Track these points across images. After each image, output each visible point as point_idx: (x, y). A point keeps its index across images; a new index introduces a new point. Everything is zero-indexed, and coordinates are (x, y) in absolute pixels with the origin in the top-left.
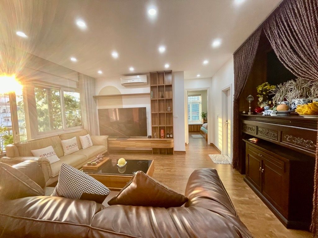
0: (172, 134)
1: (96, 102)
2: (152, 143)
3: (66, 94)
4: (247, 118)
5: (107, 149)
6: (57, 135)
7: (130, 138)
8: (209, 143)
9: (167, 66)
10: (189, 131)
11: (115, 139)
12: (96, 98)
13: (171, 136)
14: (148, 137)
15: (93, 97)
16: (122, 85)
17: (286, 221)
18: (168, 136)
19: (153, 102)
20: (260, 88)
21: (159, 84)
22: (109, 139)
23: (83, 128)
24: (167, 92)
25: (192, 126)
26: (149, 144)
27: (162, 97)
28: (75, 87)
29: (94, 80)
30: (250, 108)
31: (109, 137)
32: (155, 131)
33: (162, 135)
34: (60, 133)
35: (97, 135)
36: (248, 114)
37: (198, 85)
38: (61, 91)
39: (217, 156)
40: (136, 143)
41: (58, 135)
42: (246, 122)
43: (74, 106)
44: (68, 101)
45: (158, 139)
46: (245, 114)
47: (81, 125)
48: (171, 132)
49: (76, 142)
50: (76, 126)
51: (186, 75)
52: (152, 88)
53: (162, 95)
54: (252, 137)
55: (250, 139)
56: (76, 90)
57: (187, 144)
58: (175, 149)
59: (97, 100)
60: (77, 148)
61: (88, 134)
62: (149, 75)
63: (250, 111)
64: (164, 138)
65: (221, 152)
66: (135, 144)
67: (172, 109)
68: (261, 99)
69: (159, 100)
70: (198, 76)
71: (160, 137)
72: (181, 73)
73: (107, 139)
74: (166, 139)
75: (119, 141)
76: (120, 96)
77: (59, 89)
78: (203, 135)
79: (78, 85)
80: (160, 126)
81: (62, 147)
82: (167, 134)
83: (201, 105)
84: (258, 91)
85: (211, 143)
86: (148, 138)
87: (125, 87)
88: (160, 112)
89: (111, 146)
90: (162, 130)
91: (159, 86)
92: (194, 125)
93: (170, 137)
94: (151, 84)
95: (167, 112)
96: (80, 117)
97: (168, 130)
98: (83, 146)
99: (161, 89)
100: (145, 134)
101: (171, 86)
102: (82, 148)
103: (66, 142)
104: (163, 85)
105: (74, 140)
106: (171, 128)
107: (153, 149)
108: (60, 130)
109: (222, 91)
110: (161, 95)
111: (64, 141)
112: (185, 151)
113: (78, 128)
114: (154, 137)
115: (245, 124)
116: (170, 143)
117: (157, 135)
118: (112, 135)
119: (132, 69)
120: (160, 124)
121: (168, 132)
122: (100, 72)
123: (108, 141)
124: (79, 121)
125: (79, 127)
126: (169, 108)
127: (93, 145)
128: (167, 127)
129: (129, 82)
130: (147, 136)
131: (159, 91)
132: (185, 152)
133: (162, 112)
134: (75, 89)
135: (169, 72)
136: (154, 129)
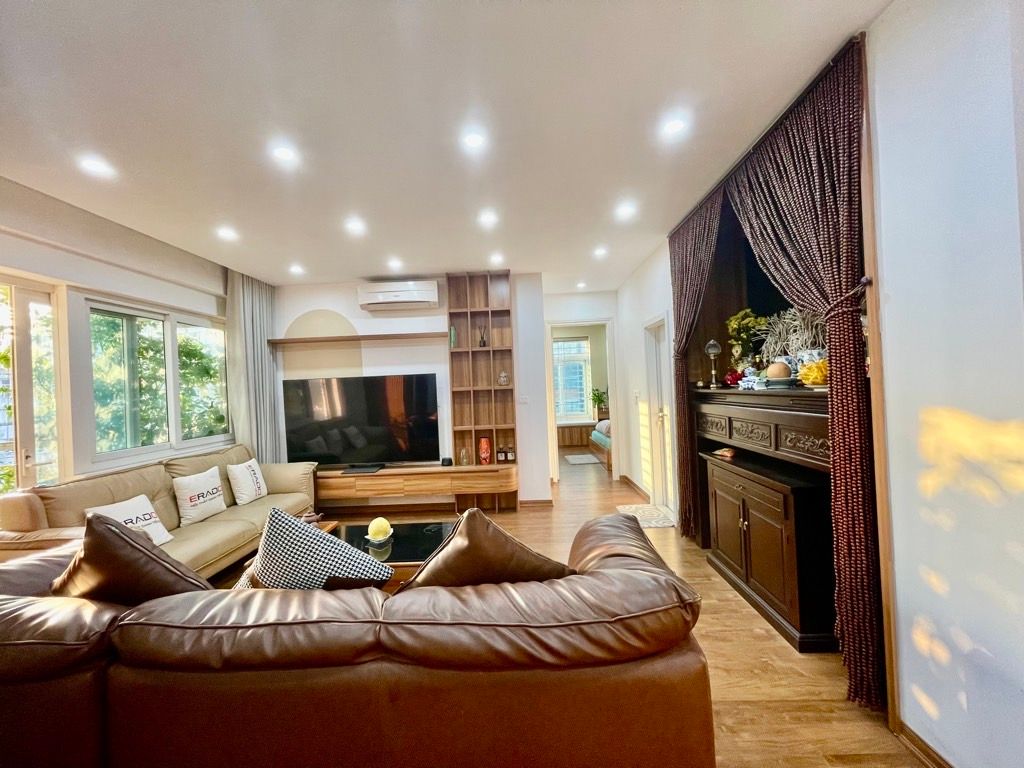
0: (514, 450)
1: (275, 359)
2: (453, 478)
3: (184, 334)
4: (708, 398)
5: (312, 503)
6: (157, 461)
7: (383, 467)
8: (616, 477)
9: (496, 261)
10: (560, 447)
11: (339, 473)
12: (274, 345)
13: (510, 457)
14: (440, 462)
15: (269, 341)
16: (363, 307)
17: (798, 635)
18: (502, 457)
19: (455, 356)
20: (733, 324)
21: (475, 307)
22: (319, 473)
23: (233, 440)
24: (495, 330)
25: (567, 430)
26: (444, 484)
27: (484, 344)
28: (212, 310)
29: (271, 291)
30: (713, 372)
31: (318, 469)
32: (464, 445)
33: (483, 456)
34: (165, 456)
35: (277, 460)
36: (709, 388)
37: (580, 312)
38: (167, 324)
39: (641, 509)
40: (406, 483)
41: (160, 463)
42: (706, 408)
43: (206, 372)
44: (187, 353)
45: (473, 467)
46: (703, 388)
47: (225, 431)
48: (510, 446)
49: (218, 482)
50: (211, 433)
51: (549, 283)
52: (452, 316)
53: (482, 338)
54: (722, 446)
55: (717, 452)
56: (214, 322)
57: (555, 480)
58: (521, 497)
59: (280, 355)
60: (220, 503)
61: (251, 459)
62: (444, 281)
63: (714, 381)
64: (491, 462)
65: (649, 498)
66: (401, 486)
67: (510, 379)
68: (737, 351)
69: (473, 352)
70: (581, 285)
71: (479, 462)
72: (535, 277)
73: (315, 473)
74: (494, 467)
75: (353, 479)
76: (355, 340)
77: (162, 318)
78: (600, 456)
79: (223, 303)
80: (479, 427)
81: (175, 498)
82: (498, 452)
83: (589, 367)
84: (730, 330)
85: (621, 477)
86: (443, 465)
87: (369, 315)
88: (476, 388)
89: (324, 493)
90: (484, 443)
91: (474, 315)
92: (571, 428)
93: (506, 461)
94: (450, 307)
95: (497, 387)
96: (225, 405)
97: (501, 440)
98: (237, 495)
99: (480, 321)
100: (432, 453)
101: (507, 313)
102: (235, 504)
103: (187, 484)
104: (483, 309)
105: (210, 478)
106: (510, 433)
107: (458, 497)
108: (161, 448)
109: (646, 328)
110: (479, 339)
111: (178, 480)
112: (550, 499)
113: (218, 442)
114: (458, 463)
115: (704, 415)
116: (508, 476)
117: (469, 457)
118: (326, 461)
119: (395, 265)
120: (477, 423)
121: (501, 446)
122: (296, 269)
123: (316, 478)
124: (220, 419)
125: (222, 437)
126: (503, 374)
127: (268, 494)
128: (497, 430)
129: (381, 298)
130: (438, 459)
131: (473, 326)
132: (551, 502)
133: (479, 387)
134: (210, 318)
135: (504, 275)
136: (459, 436)
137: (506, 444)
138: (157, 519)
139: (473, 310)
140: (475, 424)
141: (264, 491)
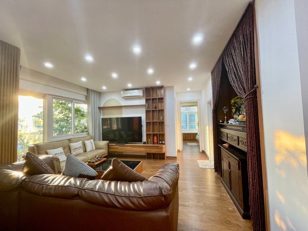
1: (100, 112)
2: (146, 148)
3: (77, 106)
4: (223, 127)
5: (107, 152)
6: (67, 139)
7: (127, 143)
9: (158, 83)
10: (183, 140)
11: (114, 144)
12: (100, 108)
13: (163, 142)
14: (143, 143)
15: (98, 107)
16: (123, 98)
18: (161, 142)
19: (147, 112)
20: (233, 101)
21: (153, 97)
22: (109, 144)
23: (89, 134)
24: (159, 104)
26: (143, 149)
27: (156, 108)
28: (84, 100)
29: (100, 94)
30: (226, 117)
31: (109, 143)
32: (150, 138)
33: (155, 142)
35: (100, 140)
36: (224, 123)
37: (188, 98)
38: (72, 103)
39: (205, 162)
40: (132, 148)
41: (68, 139)
42: (224, 130)
43: (83, 115)
44: (77, 111)
45: (152, 145)
46: (222, 123)
47: (87, 131)
48: (163, 139)
49: (81, 145)
50: (83, 132)
51: (177, 89)
52: (147, 100)
53: (155, 106)
54: (225, 143)
55: (224, 145)
56: (85, 102)
57: (181, 150)
58: (167, 155)
59: (102, 111)
60: (81, 151)
61: (92, 139)
62: (144, 90)
63: (226, 120)
64: (157, 144)
65: (209, 157)
66: (131, 149)
67: (163, 119)
68: (234, 110)
69: (152, 110)
70: (188, 89)
71: (154, 143)
72: (172, 88)
73: (108, 144)
74: (158, 145)
75: (118, 146)
76: (120, 107)
77: (71, 102)
78: (197, 143)
79: (87, 98)
80: (154, 133)
81: (70, 149)
82: (159, 141)
83: (197, 115)
84: (231, 103)
85: (202, 151)
86: (143, 144)
87: (124, 100)
88: (153, 121)
89: (111, 150)
90: (155, 138)
91: (153, 99)
92: (188, 134)
93: (162, 144)
94: (146, 97)
95: (159, 121)
96: (87, 124)
97: (161, 137)
98: (87, 149)
99: (155, 101)
100: (140, 140)
101: (162, 98)
102: (86, 151)
103: (74, 145)
104: (156, 97)
105: (79, 144)
106: (163, 135)
107: (148, 154)
108: (69, 135)
109: (208, 103)
110: (154, 106)
111: (71, 144)
113: (85, 134)
114: (148, 143)
115: (221, 132)
116: (162, 148)
117: (151, 142)
118: (111, 141)
119: (130, 86)
121: (161, 139)
122: (104, 88)
123: (108, 145)
124: (86, 128)
125: (85, 133)
126: (161, 117)
127: (96, 149)
128: (159, 134)
129: (129, 95)
130: (142, 142)
131: (153, 103)
132: (176, 157)
133: (155, 121)
134: (84, 101)
135: (161, 87)
136: (148, 135)
137: (162, 139)
138: (64, 154)
139: (153, 98)
140: (153, 132)
141: (94, 148)
